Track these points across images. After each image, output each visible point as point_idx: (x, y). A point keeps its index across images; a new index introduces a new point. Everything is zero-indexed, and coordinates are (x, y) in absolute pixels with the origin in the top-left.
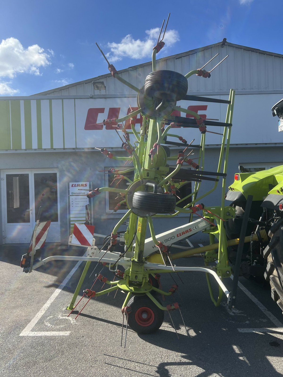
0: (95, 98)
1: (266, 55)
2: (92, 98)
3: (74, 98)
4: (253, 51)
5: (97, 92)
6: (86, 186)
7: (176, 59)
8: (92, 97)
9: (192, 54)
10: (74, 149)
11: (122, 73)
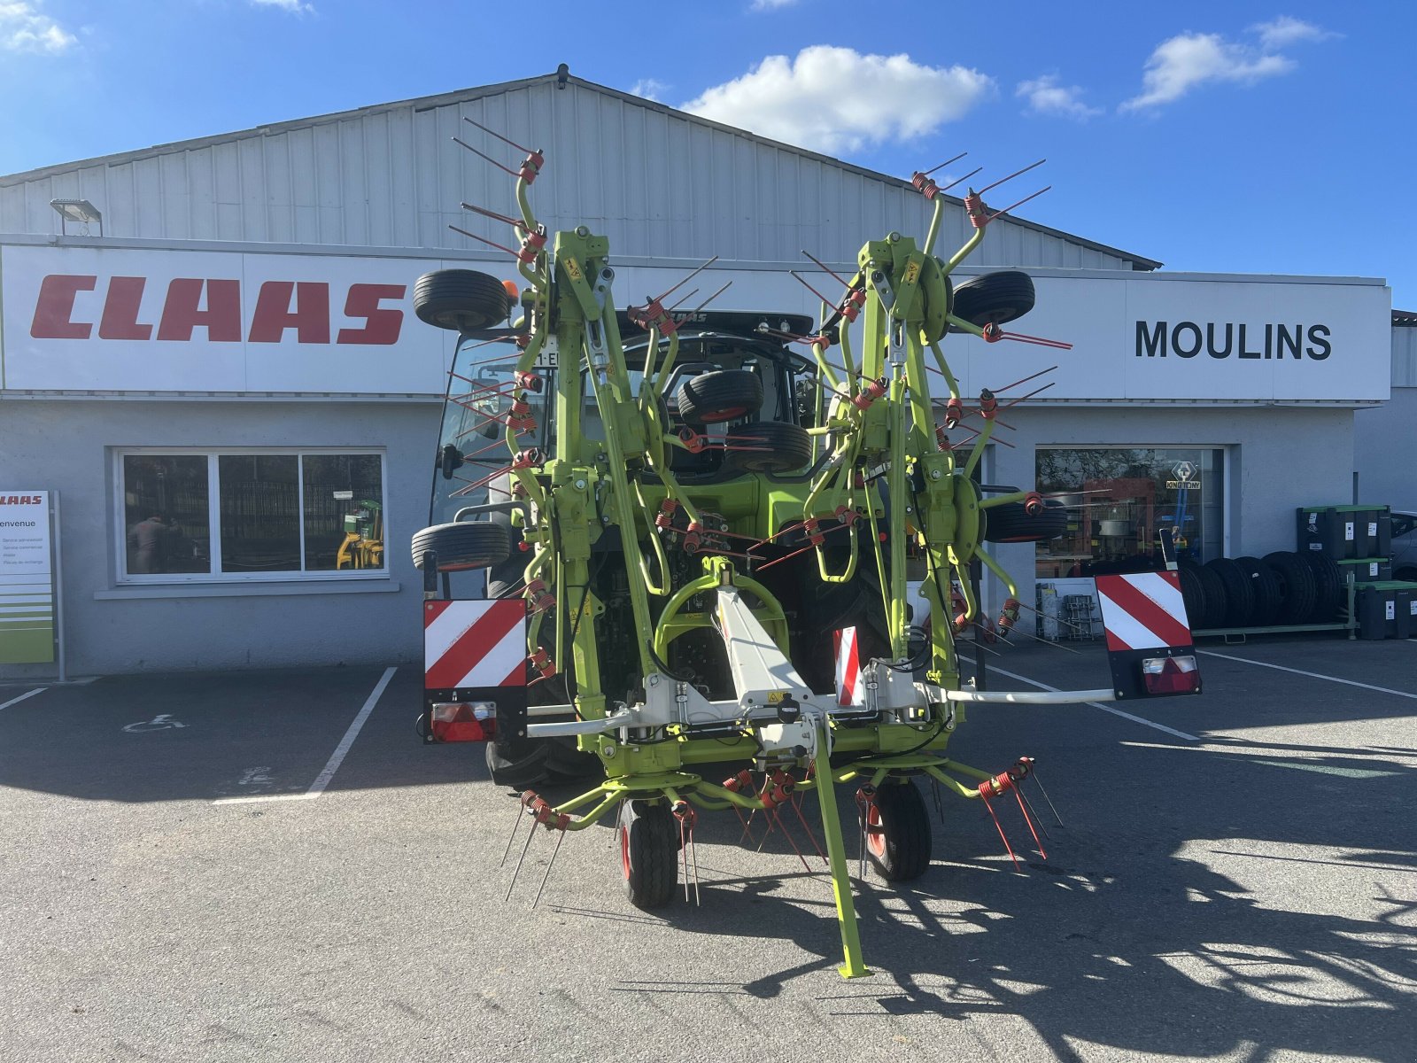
0: (65, 246)
1: (689, 122)
2: (58, 246)
4: (651, 109)
6: (39, 502)
8: (56, 242)
9: (466, 99)
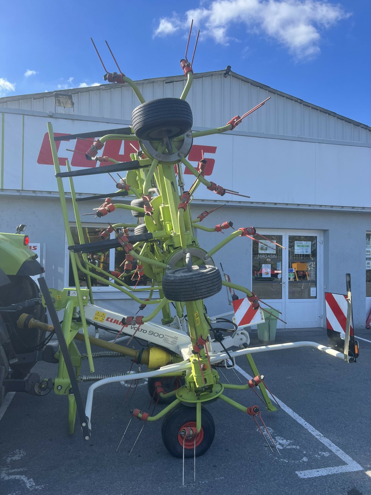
0: (56, 118)
1: (276, 94)
2: (52, 118)
3: (23, 114)
4: (262, 88)
5: (61, 110)
6: (35, 249)
7: (166, 83)
8: (52, 116)
10: (18, 191)
11: (90, 91)
